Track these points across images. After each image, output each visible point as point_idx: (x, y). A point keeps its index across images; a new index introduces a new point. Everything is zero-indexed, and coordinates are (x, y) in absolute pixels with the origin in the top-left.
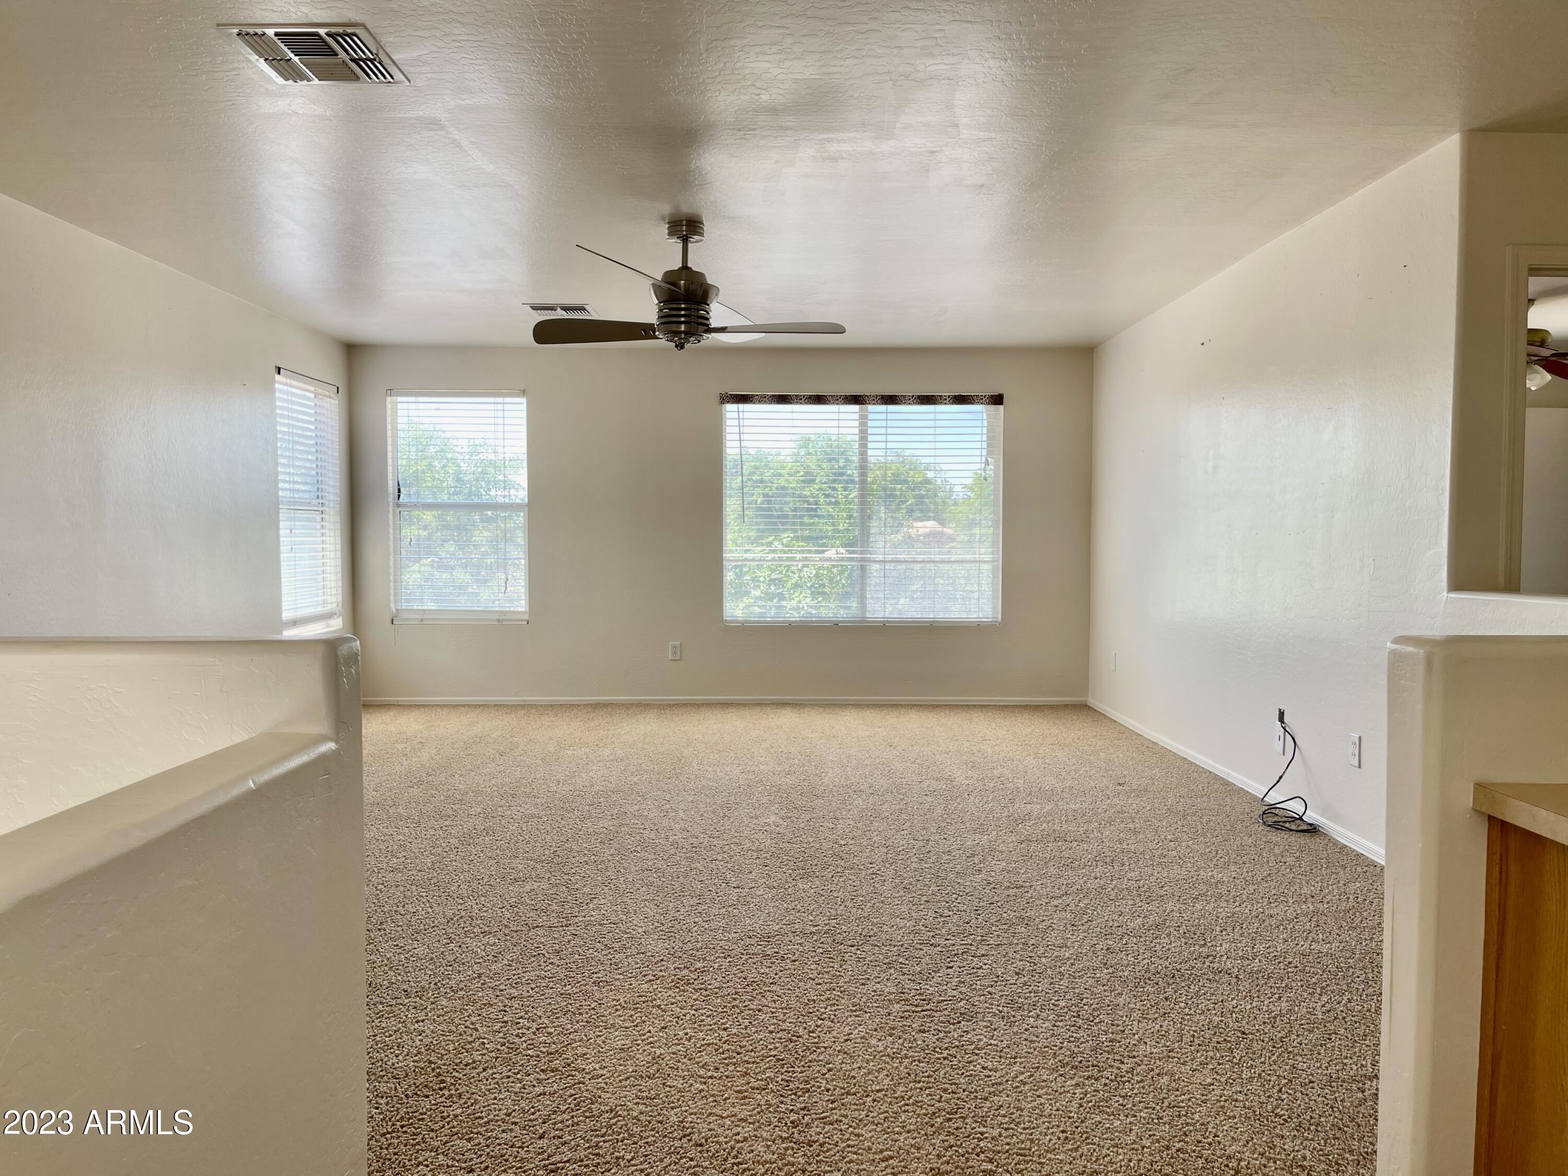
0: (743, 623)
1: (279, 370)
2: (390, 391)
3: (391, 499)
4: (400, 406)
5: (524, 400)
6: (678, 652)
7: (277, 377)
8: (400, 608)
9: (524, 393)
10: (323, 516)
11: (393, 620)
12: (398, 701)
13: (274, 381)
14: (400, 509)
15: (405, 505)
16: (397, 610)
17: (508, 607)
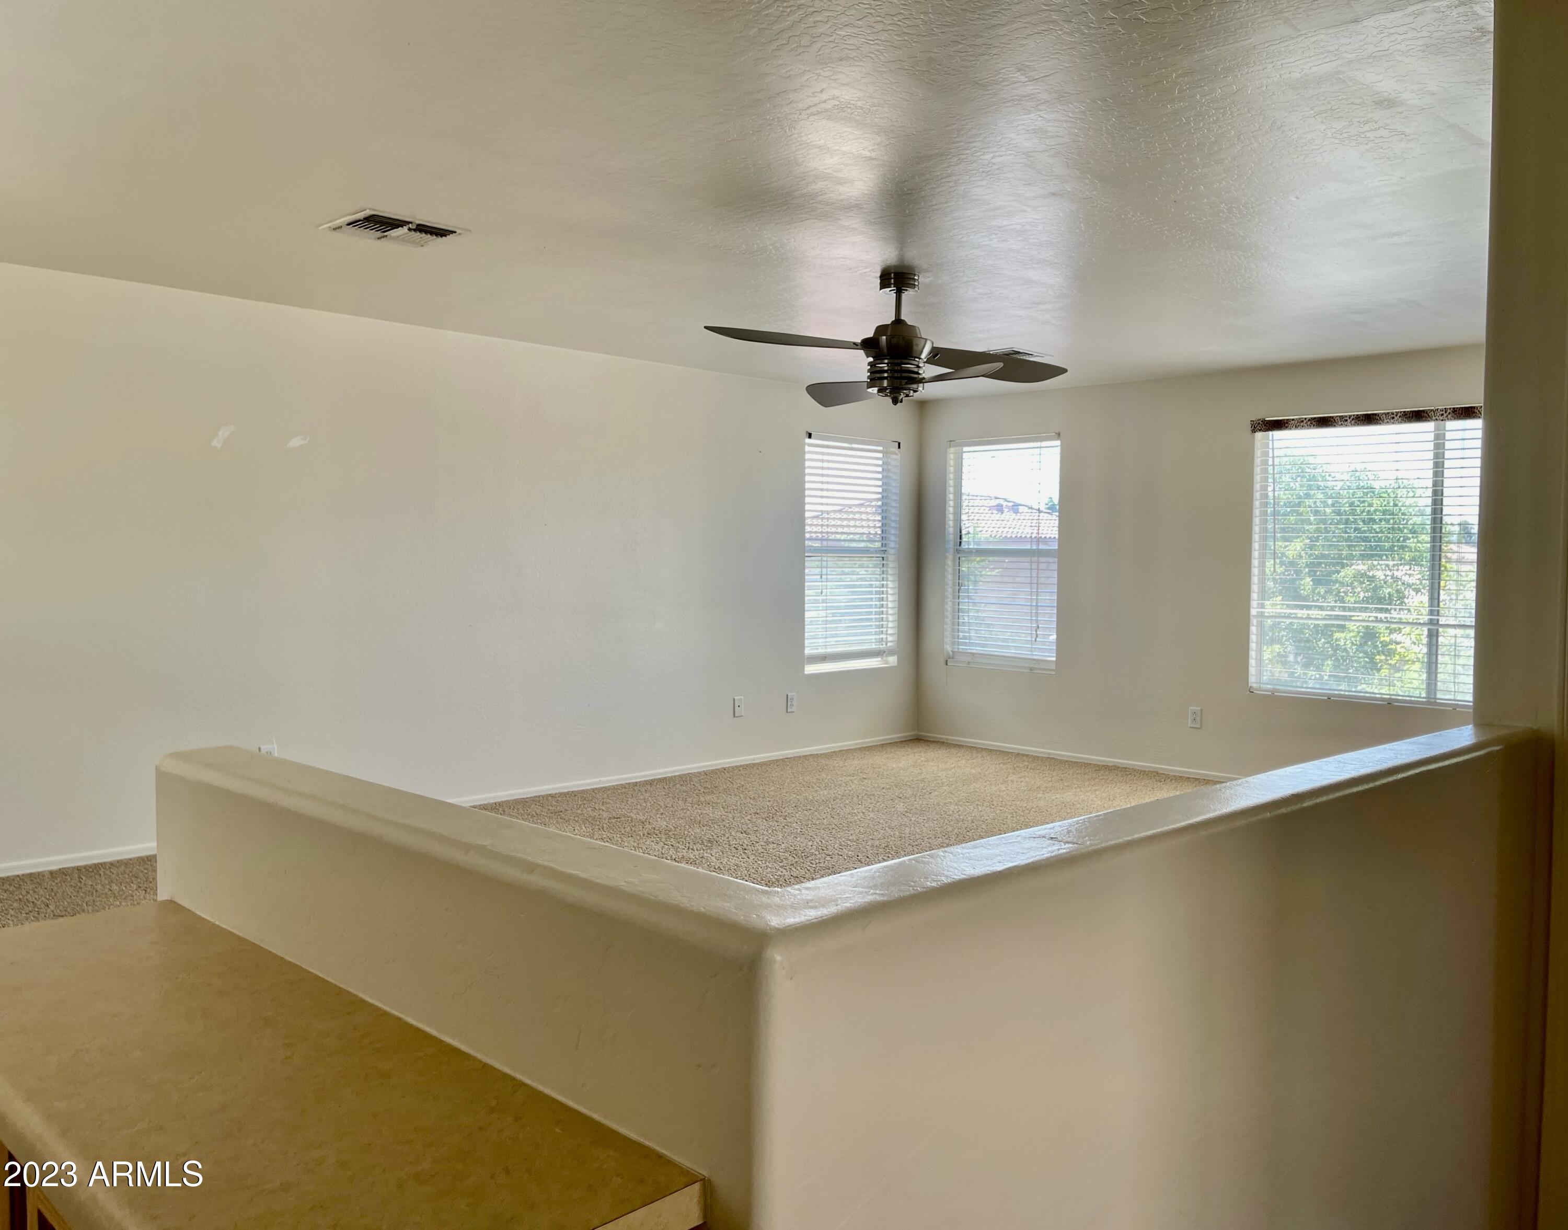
0: (1273, 691)
1: (810, 436)
2: (956, 442)
3: (951, 545)
4: (965, 455)
5: (1058, 443)
6: (1198, 719)
7: (808, 441)
8: (956, 650)
9: (1058, 435)
10: (885, 562)
11: (947, 661)
12: (947, 739)
13: (805, 444)
14: (959, 555)
15: (964, 551)
16: (953, 652)
17: (1038, 655)
